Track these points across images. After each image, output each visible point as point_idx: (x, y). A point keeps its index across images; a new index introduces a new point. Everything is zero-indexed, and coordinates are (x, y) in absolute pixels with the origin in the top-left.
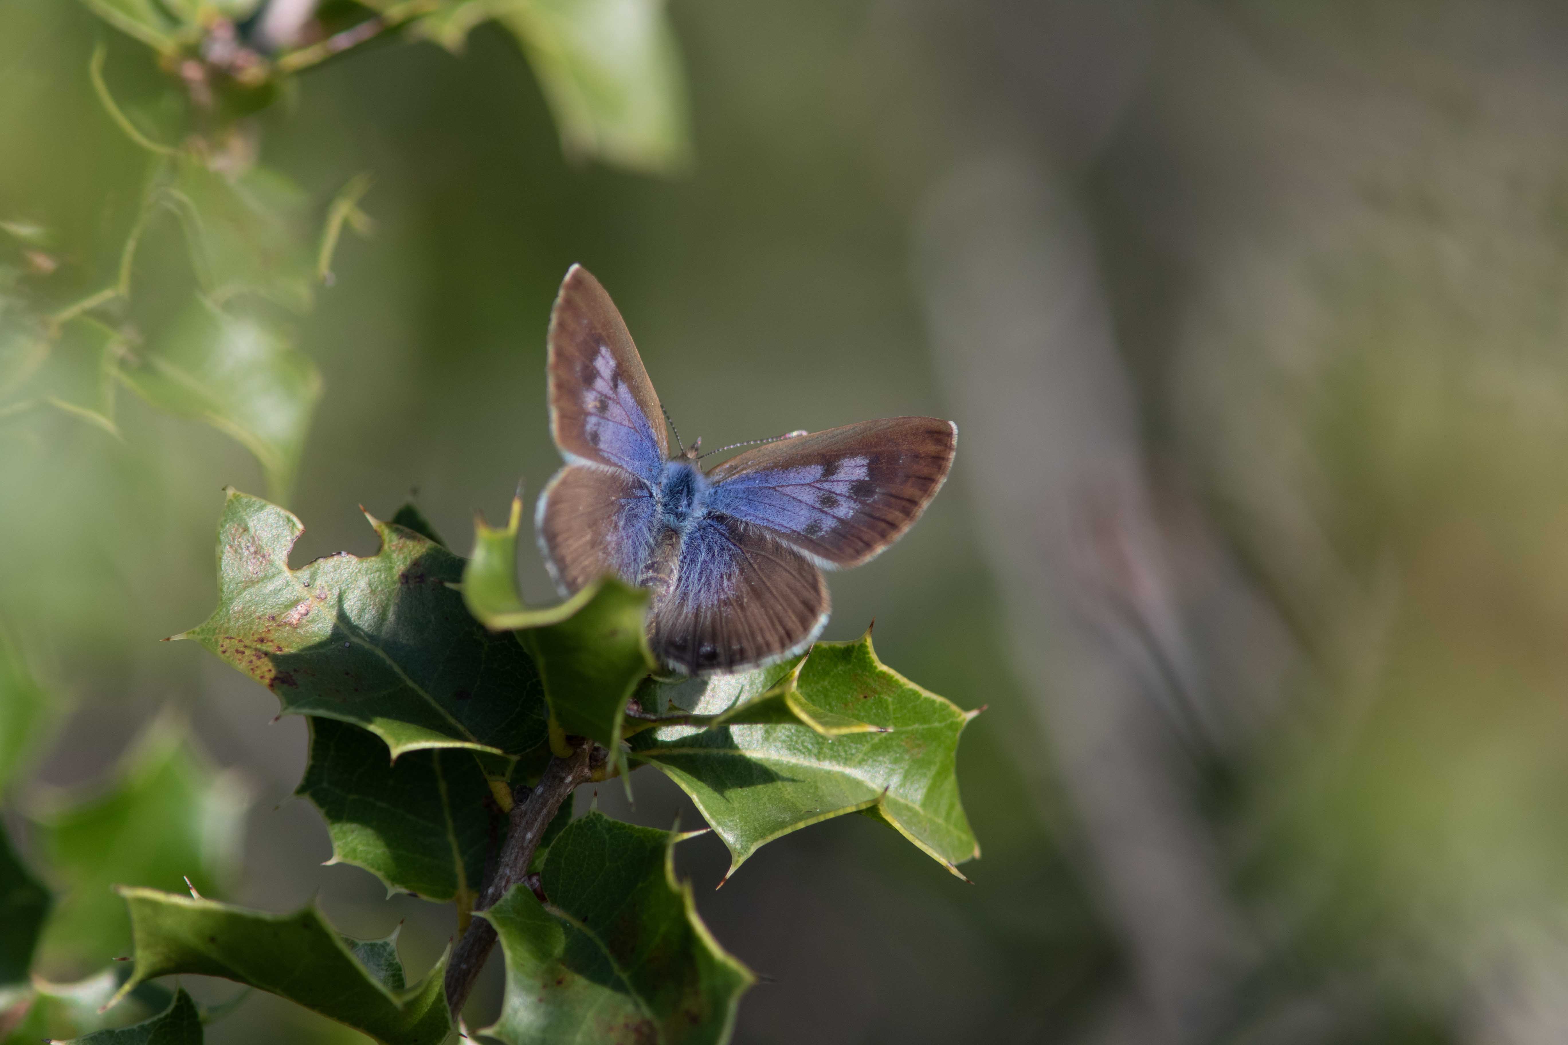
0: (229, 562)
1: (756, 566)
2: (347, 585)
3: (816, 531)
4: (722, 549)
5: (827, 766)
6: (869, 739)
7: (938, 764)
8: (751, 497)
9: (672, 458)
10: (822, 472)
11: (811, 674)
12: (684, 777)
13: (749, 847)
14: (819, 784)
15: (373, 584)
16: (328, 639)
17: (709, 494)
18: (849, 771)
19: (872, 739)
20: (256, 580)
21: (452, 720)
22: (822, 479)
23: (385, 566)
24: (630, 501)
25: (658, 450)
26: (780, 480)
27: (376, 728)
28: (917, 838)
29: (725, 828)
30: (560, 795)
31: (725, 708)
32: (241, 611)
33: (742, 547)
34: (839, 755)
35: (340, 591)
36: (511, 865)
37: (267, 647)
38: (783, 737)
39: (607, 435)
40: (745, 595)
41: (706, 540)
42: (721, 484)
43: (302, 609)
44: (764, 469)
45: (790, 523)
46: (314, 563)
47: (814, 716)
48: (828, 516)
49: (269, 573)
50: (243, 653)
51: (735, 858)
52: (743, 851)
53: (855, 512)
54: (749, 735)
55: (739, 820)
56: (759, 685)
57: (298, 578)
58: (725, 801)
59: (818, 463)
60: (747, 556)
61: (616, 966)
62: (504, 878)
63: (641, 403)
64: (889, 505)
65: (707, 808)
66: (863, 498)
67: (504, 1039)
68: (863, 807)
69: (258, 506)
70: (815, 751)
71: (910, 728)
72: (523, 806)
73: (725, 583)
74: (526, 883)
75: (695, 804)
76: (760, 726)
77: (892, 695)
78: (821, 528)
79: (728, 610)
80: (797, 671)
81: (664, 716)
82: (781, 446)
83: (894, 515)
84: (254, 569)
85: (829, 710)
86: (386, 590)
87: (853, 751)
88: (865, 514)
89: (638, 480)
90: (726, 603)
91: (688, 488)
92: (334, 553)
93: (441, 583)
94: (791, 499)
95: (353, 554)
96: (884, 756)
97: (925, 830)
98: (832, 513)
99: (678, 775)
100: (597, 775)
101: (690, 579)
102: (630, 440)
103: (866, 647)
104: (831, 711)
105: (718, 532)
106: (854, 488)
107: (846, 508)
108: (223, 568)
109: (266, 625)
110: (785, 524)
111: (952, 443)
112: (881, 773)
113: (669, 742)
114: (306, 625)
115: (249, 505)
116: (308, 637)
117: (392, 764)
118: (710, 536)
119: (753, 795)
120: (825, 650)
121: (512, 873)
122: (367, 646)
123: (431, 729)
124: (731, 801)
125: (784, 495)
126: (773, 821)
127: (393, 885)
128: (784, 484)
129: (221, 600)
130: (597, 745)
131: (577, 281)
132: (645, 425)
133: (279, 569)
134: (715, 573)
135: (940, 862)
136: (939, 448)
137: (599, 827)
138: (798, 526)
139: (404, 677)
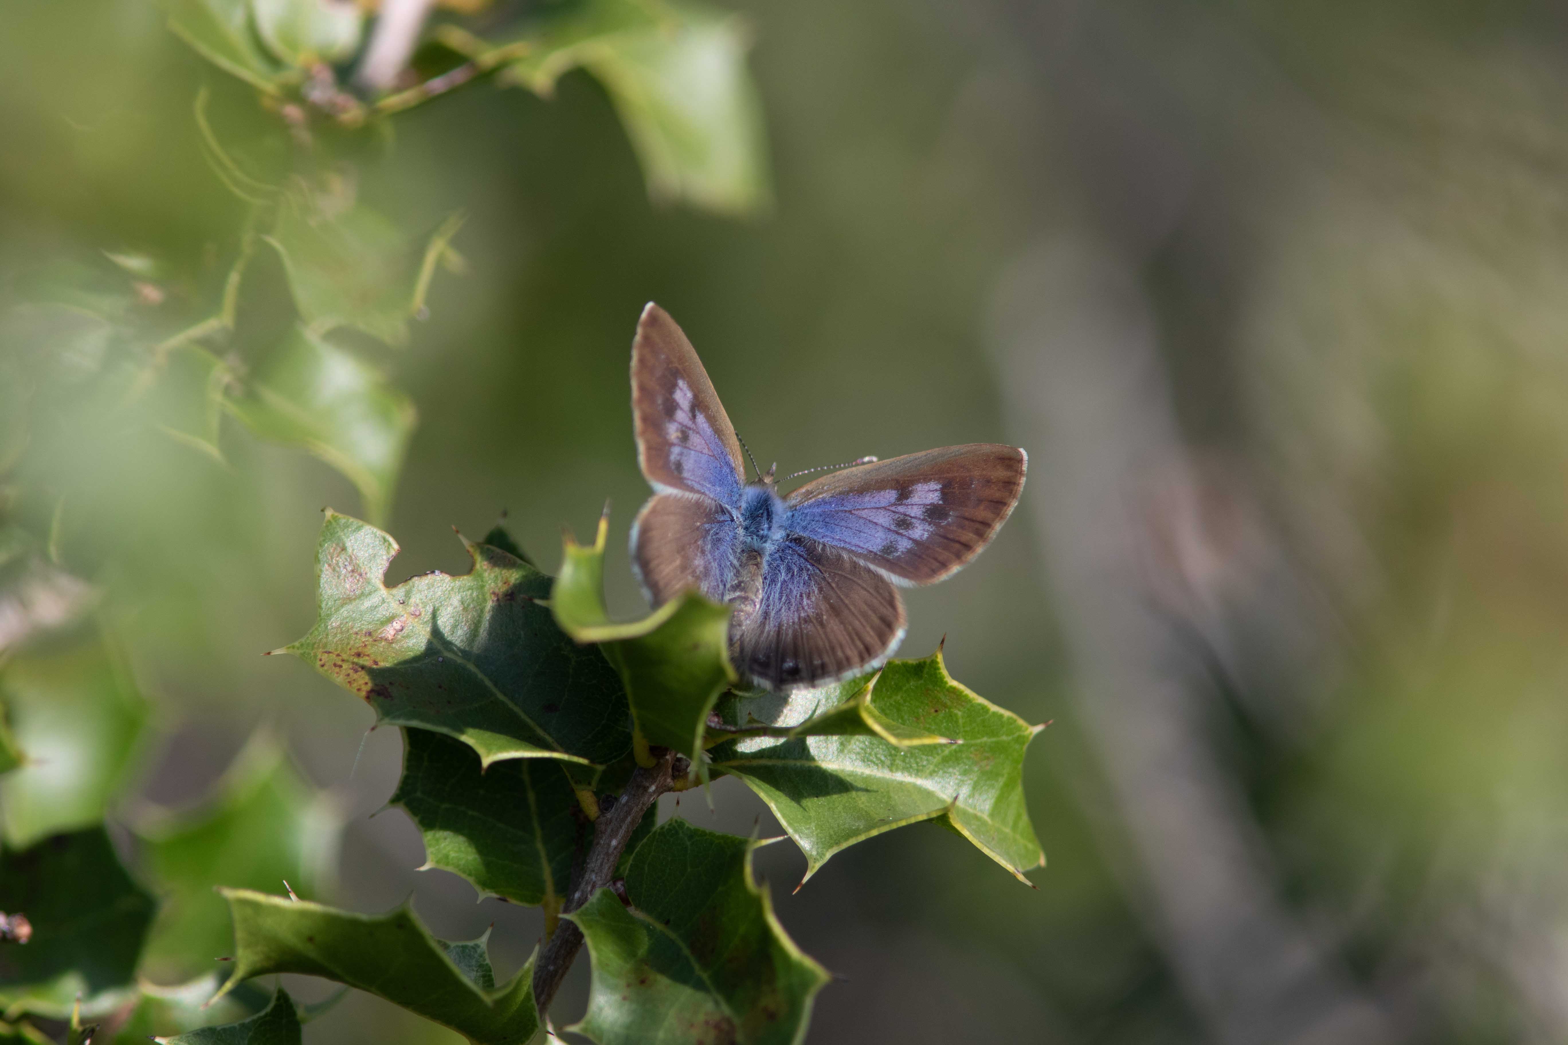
0: (327, 579)
1: (834, 585)
2: (441, 602)
3: (891, 552)
4: (801, 569)
5: (900, 777)
6: (940, 752)
7: (1006, 776)
8: (827, 520)
9: (750, 482)
10: (897, 497)
11: (884, 690)
12: (762, 786)
13: (825, 853)
14: (892, 794)
15: (466, 602)
16: (422, 654)
17: (787, 517)
18: (921, 782)
19: (943, 751)
20: (353, 597)
21: (540, 732)
22: (896, 502)
23: (477, 584)
24: (713, 526)
25: (736, 476)
26: (856, 504)
27: (469, 738)
28: (986, 846)
29: (802, 835)
30: (643, 804)
31: (802, 721)
32: (339, 626)
33: (820, 567)
34: (911, 767)
35: (434, 608)
36: (596, 871)
37: (364, 661)
38: (858, 750)
39: (688, 465)
40: (824, 613)
41: (785, 560)
42: (798, 507)
43: (397, 625)
44: (840, 494)
45: (866, 544)
46: (409, 581)
47: (887, 728)
48: (904, 537)
49: (365, 590)
50: (341, 666)
51: (811, 864)
52: (818, 857)
53: (930, 533)
54: (825, 747)
55: (815, 827)
56: (835, 700)
57: (394, 596)
58: (801, 809)
59: (892, 488)
60: (825, 576)
61: (697, 967)
62: (590, 883)
63: (718, 432)
64: (963, 527)
65: (784, 817)
66: (937, 521)
67: (591, 1037)
68: (934, 815)
69: (355, 527)
70: (888, 762)
71: (979, 741)
72: (609, 814)
73: (805, 602)
74: (611, 888)
75: (773, 812)
76: (835, 738)
77: (962, 709)
78: (897, 549)
79: (809, 627)
80: (871, 685)
81: (743, 728)
82: (855, 472)
83: (968, 536)
84: (352, 587)
85: (901, 723)
86: (478, 608)
87: (925, 763)
88: (940, 536)
89: (720, 506)
90: (807, 620)
91: (768, 512)
92: (428, 572)
93: (531, 599)
94: (867, 522)
95: (446, 573)
96: (954, 768)
97: (993, 839)
98: (907, 535)
99: (757, 785)
100: (679, 784)
101: (771, 598)
102: (710, 468)
103: (937, 663)
104: (904, 724)
105: (797, 554)
106: (928, 511)
107: (921, 530)
108: (321, 586)
109: (363, 640)
110: (861, 544)
111: (1023, 468)
112: (951, 783)
113: (748, 754)
114: (400, 641)
115: (347, 526)
116: (403, 652)
117: (483, 773)
118: (789, 558)
119: (828, 804)
120: (898, 666)
121: (598, 878)
122: (459, 661)
123: (520, 739)
124: (807, 810)
125: (860, 518)
126: (848, 829)
127: (484, 890)
128: (860, 508)
129: (320, 616)
130: (679, 755)
131: (653, 319)
132: (723, 452)
133: (375, 587)
134: (795, 592)
135: (1008, 869)
136: (1009, 474)
137: (681, 835)
138: (874, 547)
139: (495, 690)
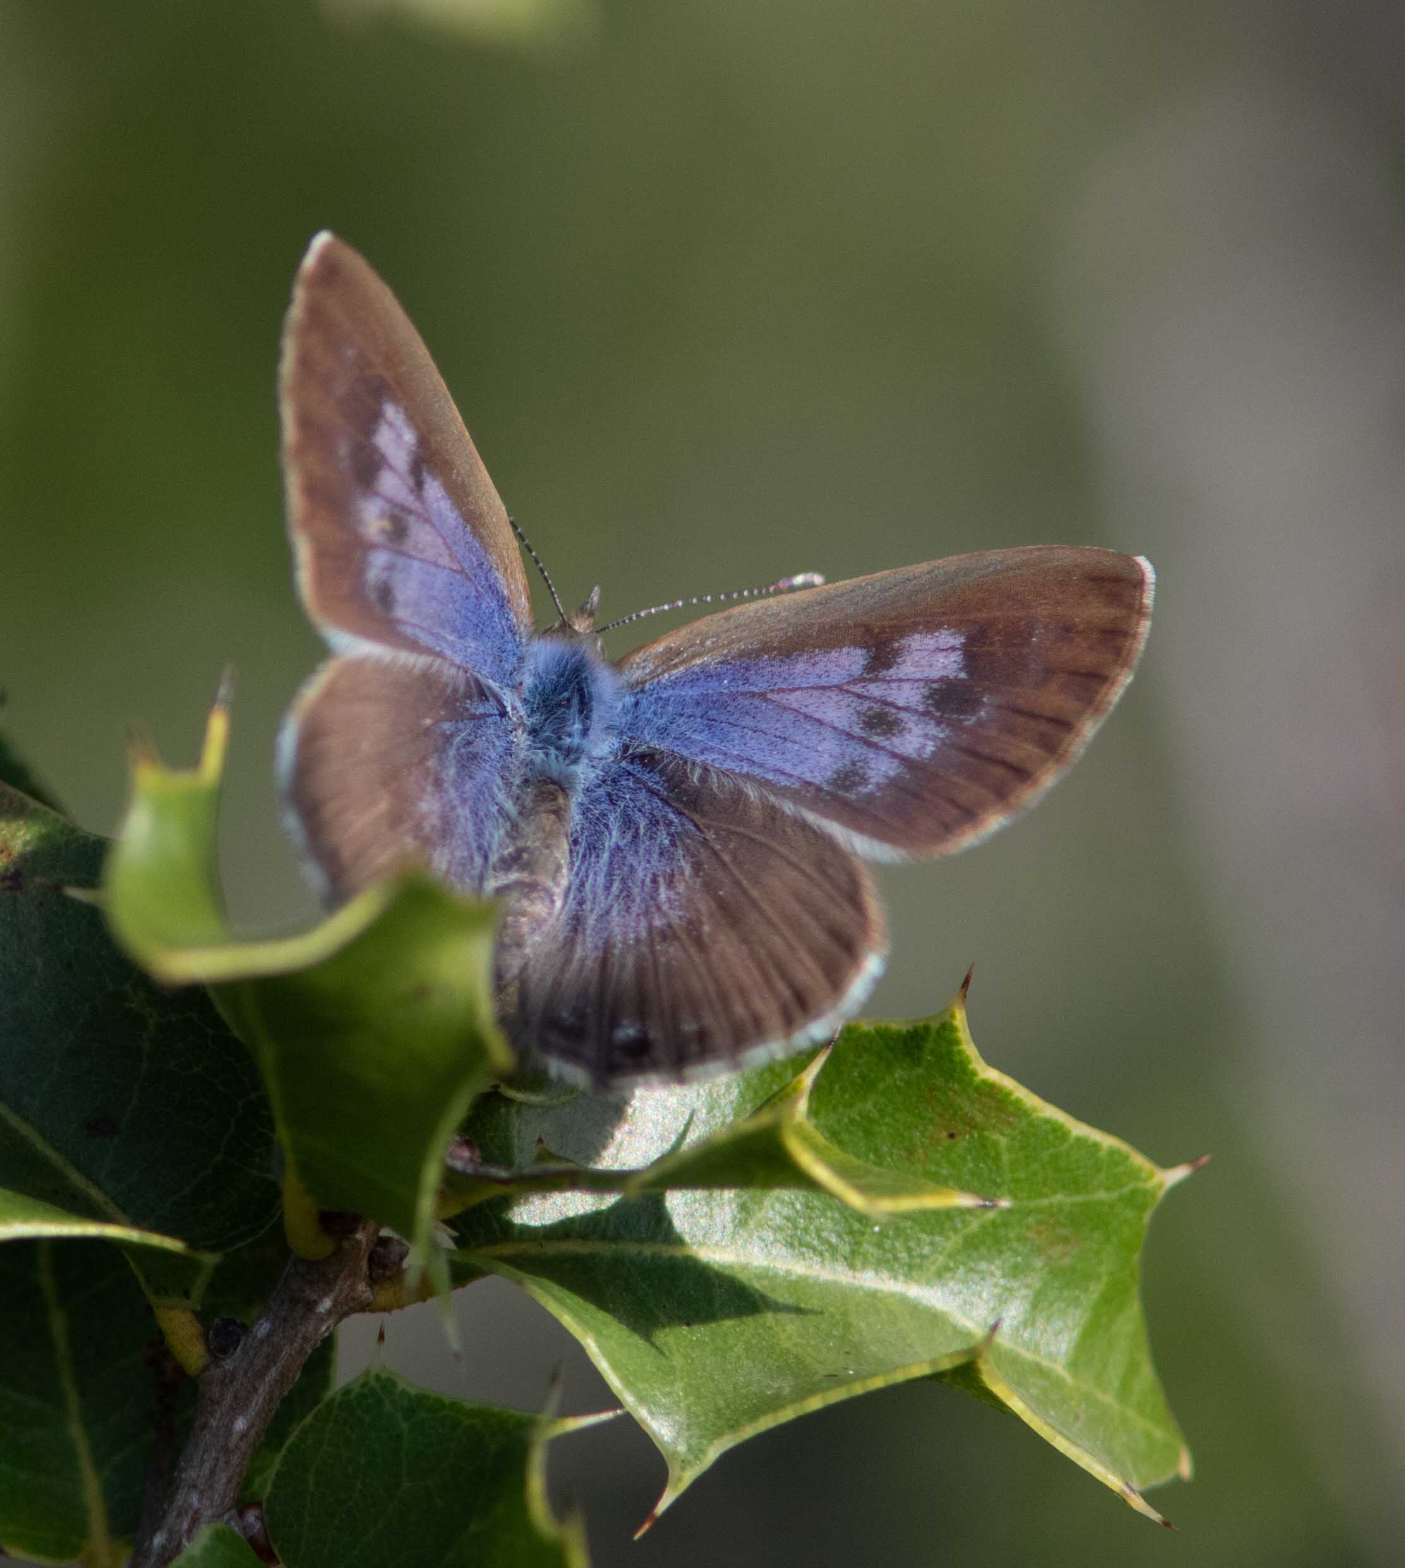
1: (726, 857)
3: (854, 784)
4: (654, 823)
5: (870, 1280)
6: (960, 1224)
7: (1105, 1279)
8: (713, 713)
9: (542, 630)
10: (865, 662)
11: (837, 1087)
12: (568, 1301)
13: (705, 1448)
14: (853, 1319)
17: (624, 707)
18: (915, 1291)
19: (965, 1224)
21: (78, 1179)
22: (865, 675)
24: (461, 725)
25: (512, 616)
26: (776, 679)
28: (1060, 1433)
29: (655, 1409)
30: (305, 1338)
31: (656, 1156)
33: (696, 817)
34: (896, 1258)
36: (201, 1487)
38: (779, 1220)
39: (407, 591)
40: (704, 919)
41: (619, 802)
42: (647, 686)
44: (741, 656)
45: (799, 767)
47: (843, 1171)
48: (882, 752)
51: (674, 1471)
52: (691, 1458)
53: (939, 744)
54: (707, 1214)
55: (684, 1391)
56: (728, 1111)
58: (654, 1351)
59: (855, 644)
60: (708, 836)
62: (186, 1513)
63: (472, 518)
64: (1011, 730)
65: (615, 1366)
66: (955, 716)
68: (946, 1365)
70: (846, 1248)
71: (1045, 1202)
72: (228, 1361)
73: (663, 893)
74: (233, 1523)
76: (728, 1194)
77: (1008, 1131)
78: (866, 777)
79: (671, 948)
80: (808, 1078)
81: (526, 1171)
82: (775, 608)
83: (1022, 750)
85: (875, 1163)
87: (926, 1250)
88: (961, 748)
89: (477, 681)
90: (667, 934)
91: (582, 696)
93: (57, 887)
94: (801, 717)
96: (991, 1261)
97: (1077, 1417)
98: (889, 747)
99: (554, 1297)
100: (384, 1296)
101: (588, 886)
102: (455, 598)
103: (953, 1029)
104: (879, 1164)
105: (645, 787)
106: (936, 694)
107: (919, 736)
110: (788, 768)
111: (1145, 600)
112: (985, 1293)
113: (536, 1229)
118: (628, 796)
119: (713, 1340)
120: (867, 1035)
121: (204, 1501)
123: (35, 1197)
124: (667, 1353)
125: (785, 709)
126: (755, 1394)
128: (784, 686)
130: (385, 1232)
131: (329, 269)
132: (483, 564)
134: (640, 874)
135: (1108, 1484)
136: (1115, 612)
137: (388, 1406)
138: (816, 774)
